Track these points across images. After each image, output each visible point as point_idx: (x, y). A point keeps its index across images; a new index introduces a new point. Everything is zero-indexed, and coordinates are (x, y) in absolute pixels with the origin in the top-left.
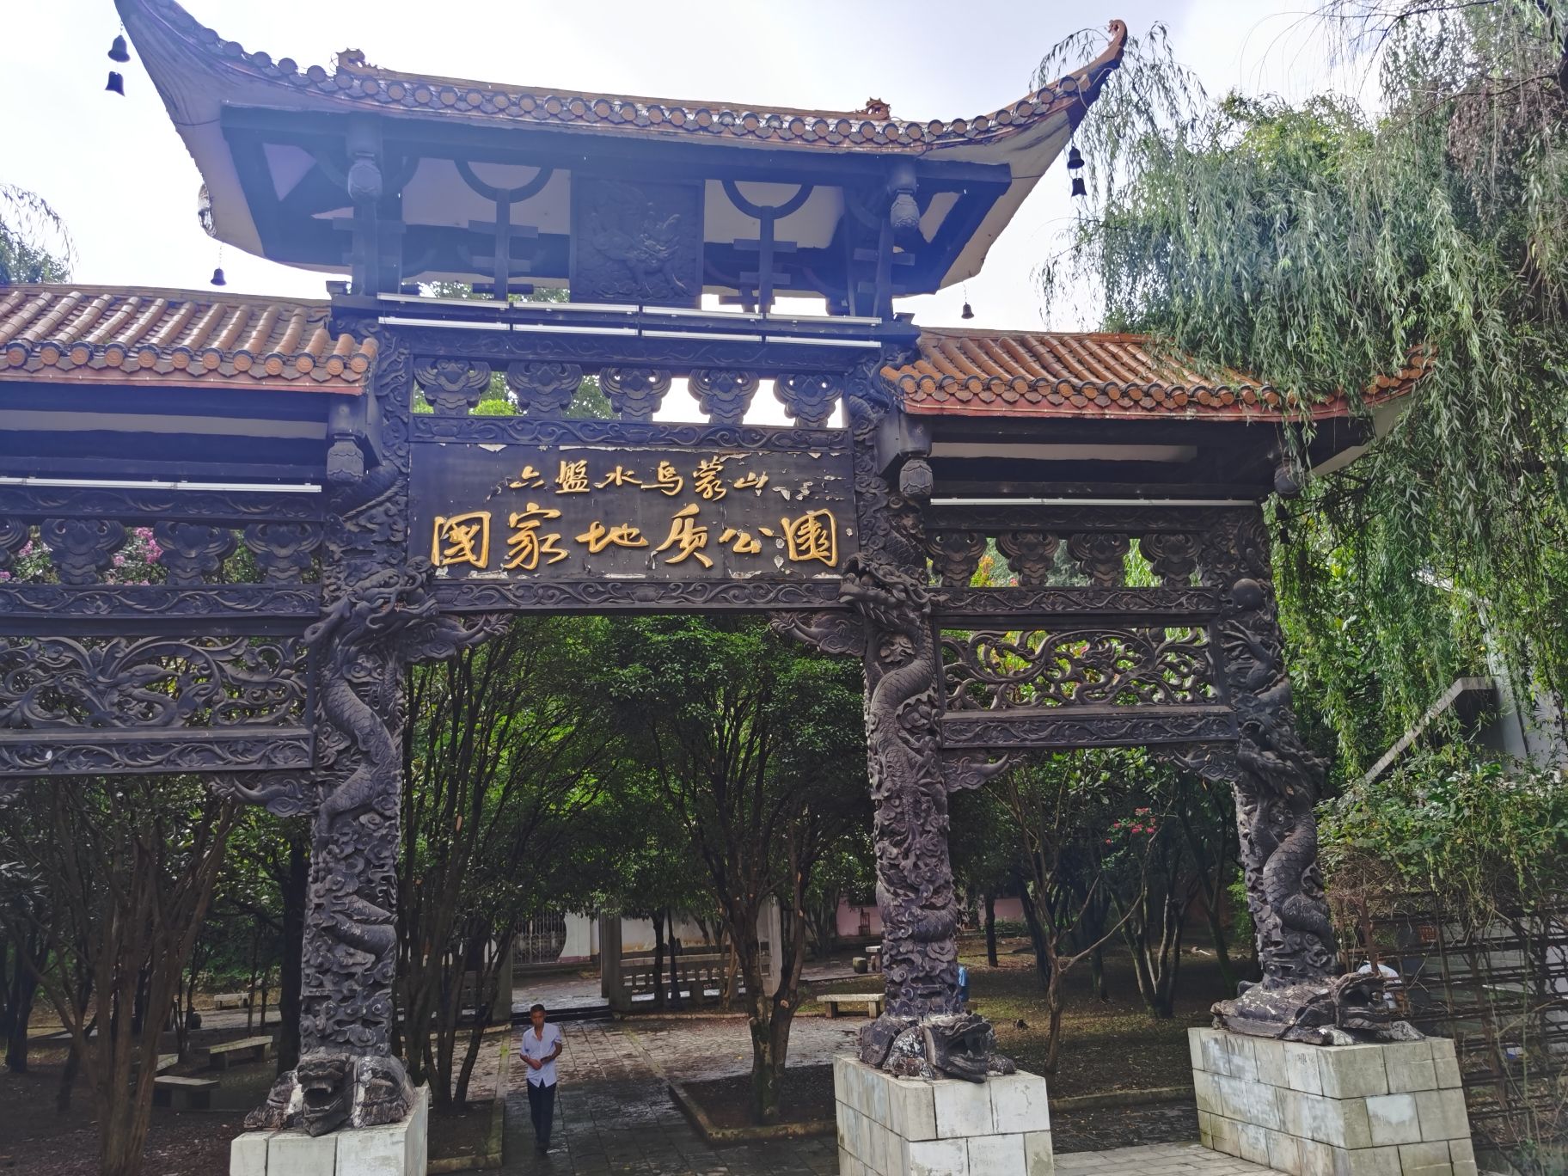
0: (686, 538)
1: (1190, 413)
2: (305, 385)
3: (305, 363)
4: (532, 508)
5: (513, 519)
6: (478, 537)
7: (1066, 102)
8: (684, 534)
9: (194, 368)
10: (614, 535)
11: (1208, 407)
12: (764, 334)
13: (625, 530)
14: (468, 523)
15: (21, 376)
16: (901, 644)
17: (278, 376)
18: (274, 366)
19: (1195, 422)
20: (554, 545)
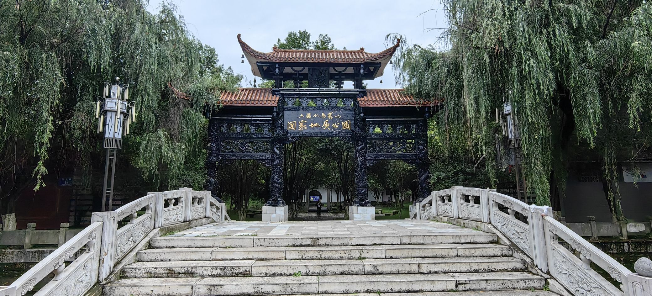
0: (326, 125)
1: (409, 105)
2: (269, 105)
3: (269, 102)
4: (302, 121)
5: (300, 122)
6: (294, 125)
7: (389, 53)
8: (326, 124)
9: (255, 103)
10: (315, 125)
11: (412, 104)
12: (339, 92)
13: (316, 124)
14: (293, 123)
15: (232, 105)
16: (360, 142)
17: (266, 104)
18: (265, 102)
19: (410, 107)
20: (305, 126)
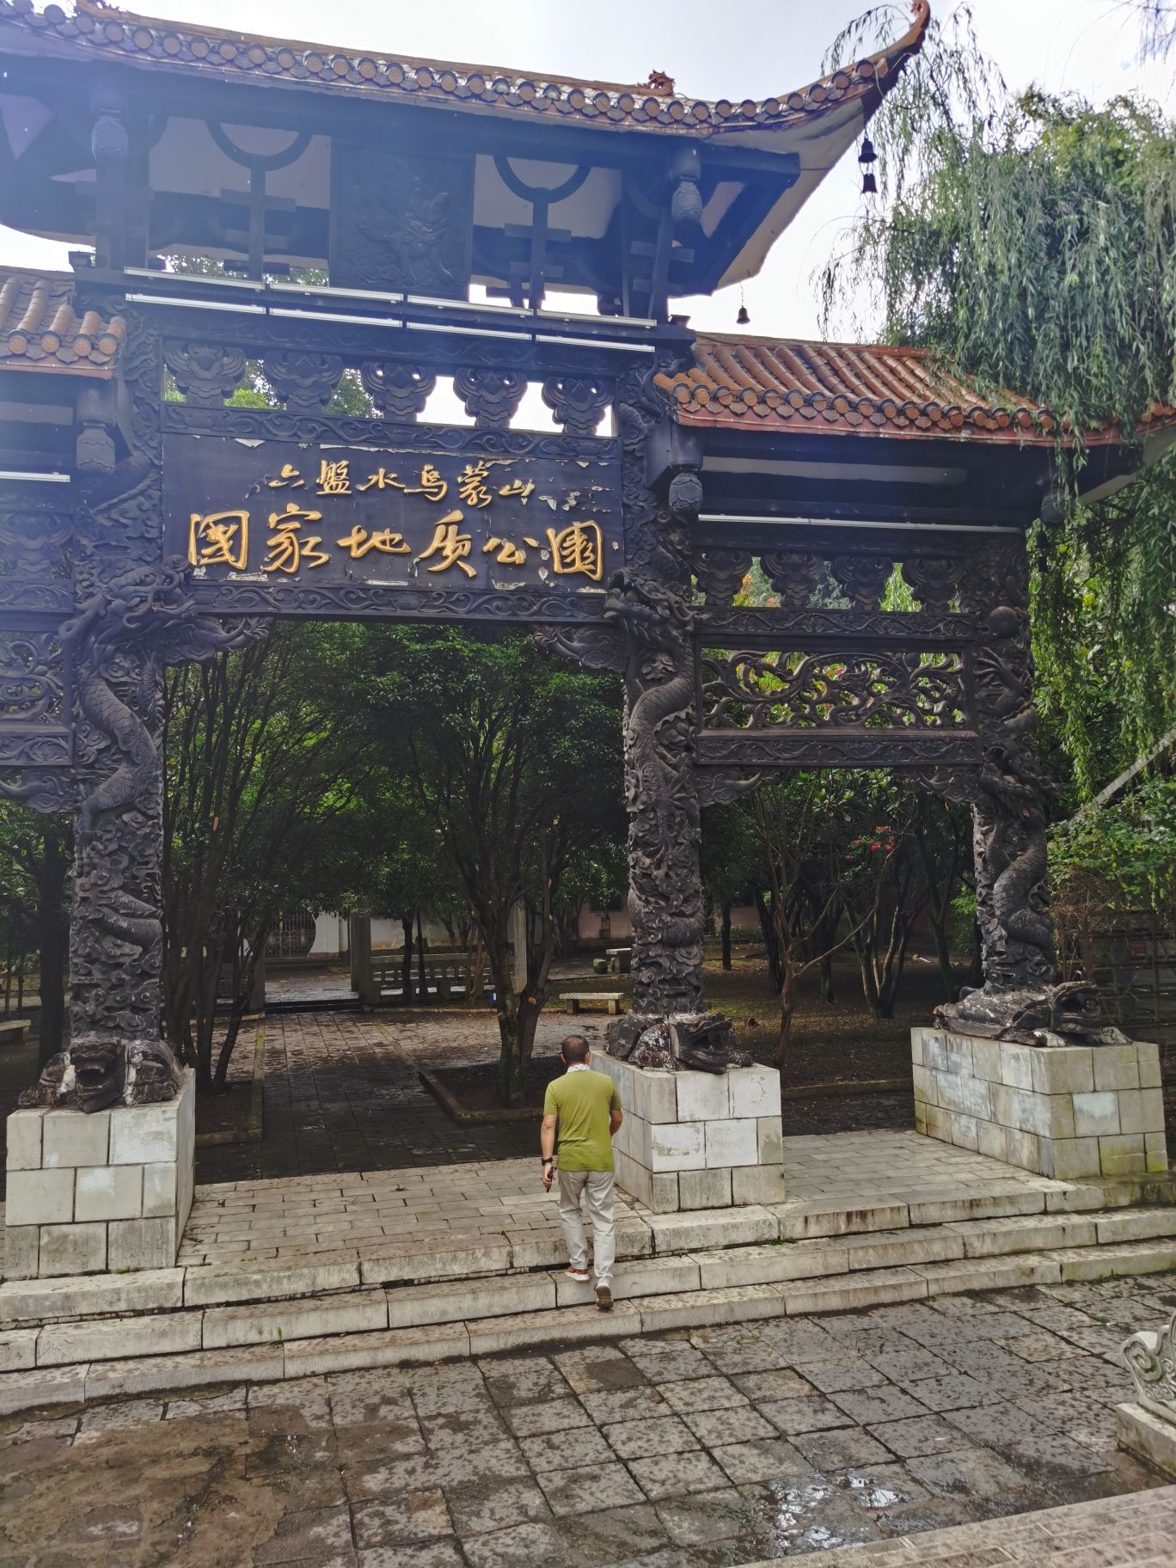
0: (449, 546)
1: (964, 435)
2: (51, 366)
3: (50, 342)
4: (293, 509)
5: (273, 519)
6: (236, 537)
7: (861, 89)
8: (448, 542)
10: (376, 540)
11: (984, 429)
12: (534, 332)
13: (387, 535)
14: (226, 521)
16: (663, 662)
17: (23, 356)
19: (969, 444)
20: (315, 548)
